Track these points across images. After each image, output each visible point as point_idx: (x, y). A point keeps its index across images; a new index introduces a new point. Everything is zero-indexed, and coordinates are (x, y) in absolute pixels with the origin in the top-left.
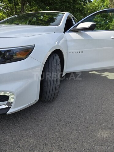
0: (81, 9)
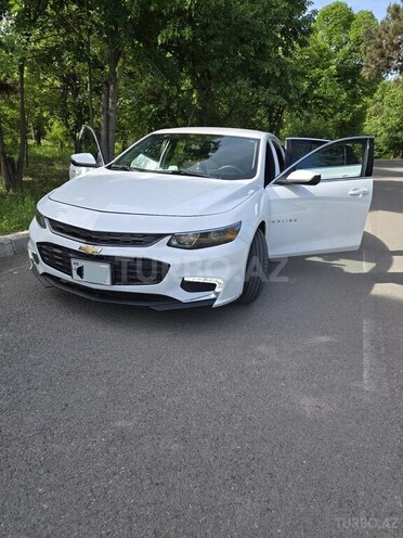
0: (278, 74)
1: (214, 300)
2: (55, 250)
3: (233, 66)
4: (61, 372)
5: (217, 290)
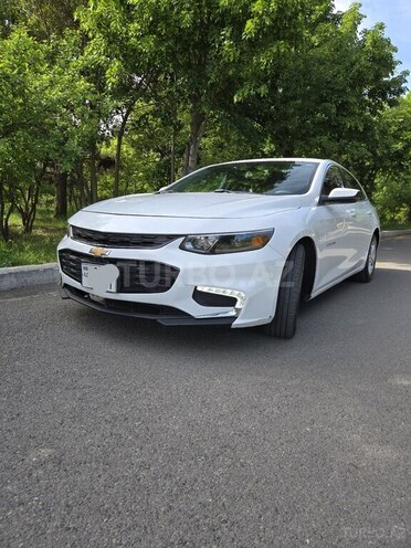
1: (234, 318)
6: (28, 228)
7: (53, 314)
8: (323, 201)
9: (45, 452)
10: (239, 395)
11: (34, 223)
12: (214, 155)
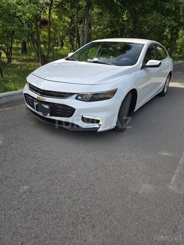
0: (174, 9)
1: (98, 128)
2: (30, 97)
3: (149, 6)
4: (20, 154)
5: (100, 123)
6: (10, 60)
7: (25, 118)
8: (144, 67)
9: (26, 187)
10: (98, 161)
11: (12, 57)
12: (98, 19)
